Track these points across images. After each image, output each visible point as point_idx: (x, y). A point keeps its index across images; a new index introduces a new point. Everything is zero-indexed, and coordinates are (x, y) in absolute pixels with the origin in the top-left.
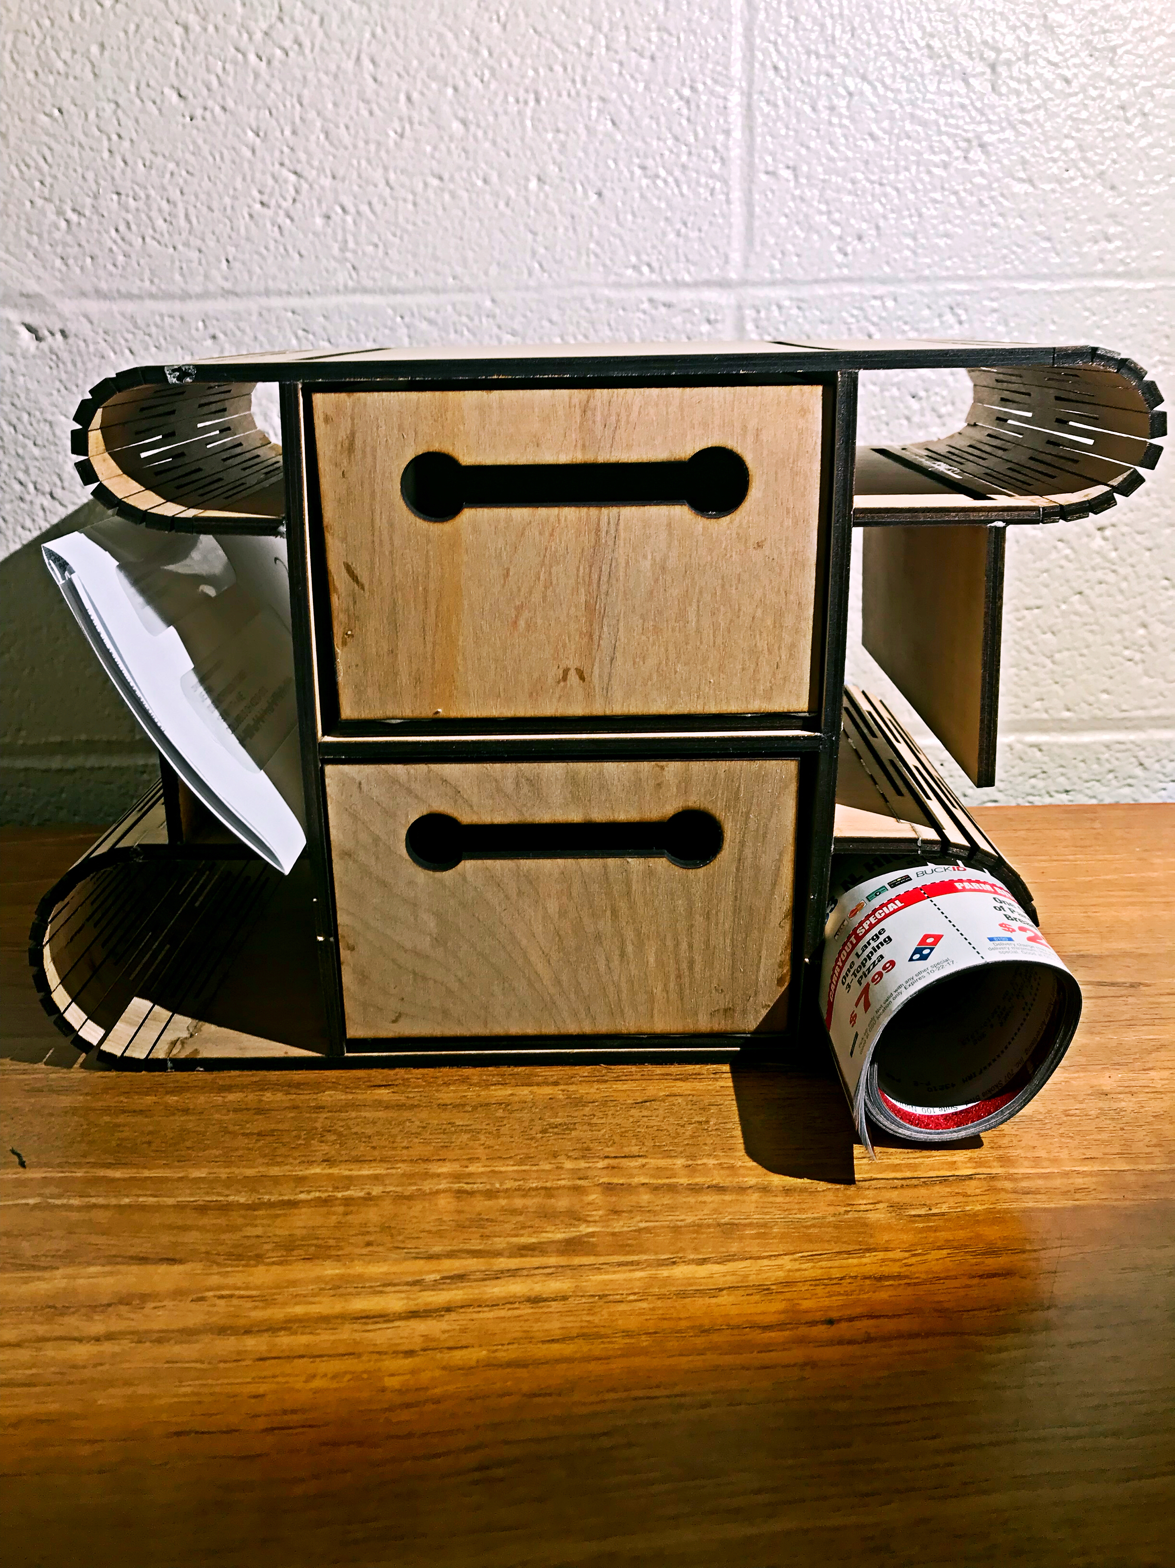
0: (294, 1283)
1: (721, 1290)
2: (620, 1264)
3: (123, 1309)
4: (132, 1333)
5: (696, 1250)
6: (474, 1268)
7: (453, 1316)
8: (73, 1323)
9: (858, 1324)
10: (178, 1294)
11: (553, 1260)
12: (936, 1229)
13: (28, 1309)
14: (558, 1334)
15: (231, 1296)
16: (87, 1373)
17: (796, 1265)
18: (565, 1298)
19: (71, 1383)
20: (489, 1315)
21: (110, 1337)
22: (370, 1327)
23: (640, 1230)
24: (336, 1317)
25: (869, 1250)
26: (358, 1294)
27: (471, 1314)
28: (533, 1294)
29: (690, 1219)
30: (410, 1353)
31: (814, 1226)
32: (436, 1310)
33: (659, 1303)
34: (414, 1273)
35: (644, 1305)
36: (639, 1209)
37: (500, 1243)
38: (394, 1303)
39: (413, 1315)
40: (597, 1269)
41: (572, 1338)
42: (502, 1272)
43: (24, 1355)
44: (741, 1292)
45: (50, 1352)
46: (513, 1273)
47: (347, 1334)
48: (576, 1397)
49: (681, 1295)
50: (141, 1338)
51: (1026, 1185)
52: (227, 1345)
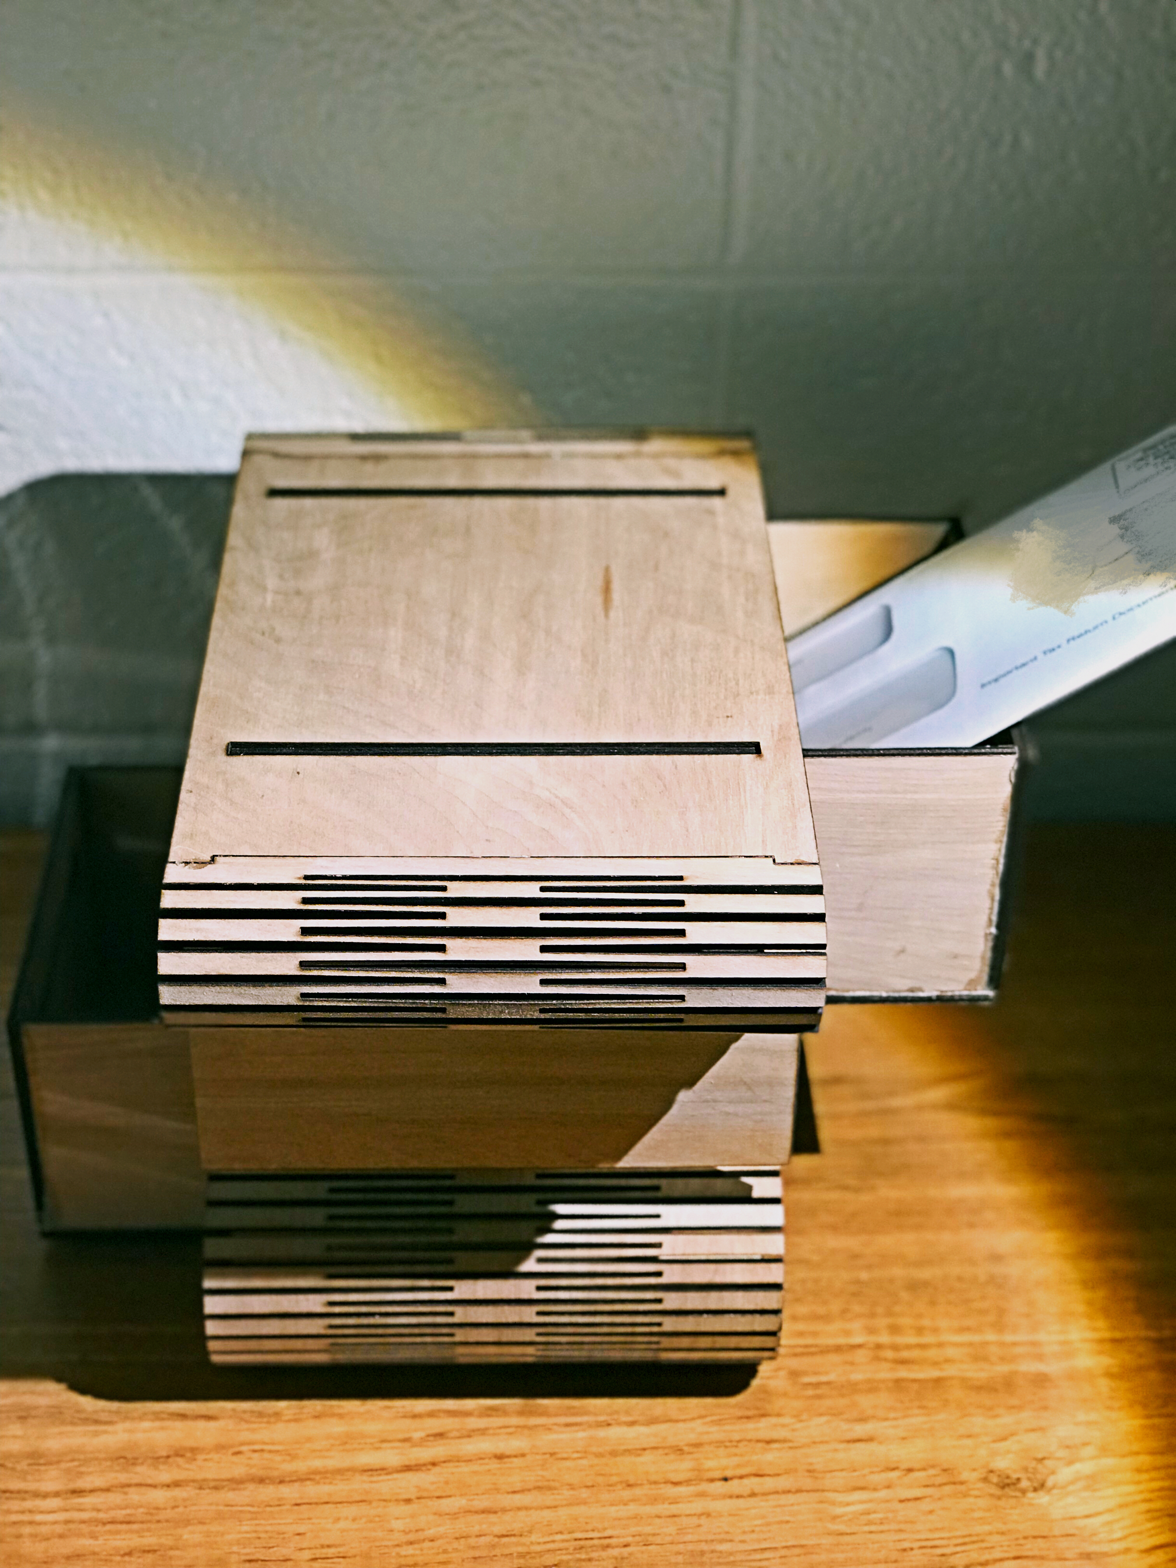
0: (309, 1439)
1: (644, 1449)
2: (567, 1425)
3: (180, 1460)
4: (194, 1481)
5: (627, 1412)
6: (451, 1427)
7: (436, 1470)
8: (143, 1472)
9: (746, 1481)
10: (220, 1448)
11: (514, 1421)
12: (819, 1397)
13: (105, 1459)
14: (518, 1486)
15: (262, 1451)
16: (169, 1514)
17: (706, 1429)
18: (523, 1455)
19: (158, 1521)
20: (465, 1468)
21: (177, 1484)
22: (375, 1479)
24: (348, 1470)
25: (763, 1415)
26: (362, 1449)
27: (450, 1468)
28: (498, 1452)
30: (408, 1501)
32: (424, 1465)
33: (596, 1461)
34: (404, 1432)
35: (584, 1462)
38: (391, 1457)
39: (408, 1468)
40: (548, 1429)
41: (529, 1490)
42: (473, 1431)
43: (115, 1498)
44: (660, 1451)
45: (134, 1496)
46: (483, 1432)
47: (359, 1484)
48: (534, 1538)
49: (614, 1454)
50: (201, 1485)
51: (905, 1354)
52: (268, 1492)
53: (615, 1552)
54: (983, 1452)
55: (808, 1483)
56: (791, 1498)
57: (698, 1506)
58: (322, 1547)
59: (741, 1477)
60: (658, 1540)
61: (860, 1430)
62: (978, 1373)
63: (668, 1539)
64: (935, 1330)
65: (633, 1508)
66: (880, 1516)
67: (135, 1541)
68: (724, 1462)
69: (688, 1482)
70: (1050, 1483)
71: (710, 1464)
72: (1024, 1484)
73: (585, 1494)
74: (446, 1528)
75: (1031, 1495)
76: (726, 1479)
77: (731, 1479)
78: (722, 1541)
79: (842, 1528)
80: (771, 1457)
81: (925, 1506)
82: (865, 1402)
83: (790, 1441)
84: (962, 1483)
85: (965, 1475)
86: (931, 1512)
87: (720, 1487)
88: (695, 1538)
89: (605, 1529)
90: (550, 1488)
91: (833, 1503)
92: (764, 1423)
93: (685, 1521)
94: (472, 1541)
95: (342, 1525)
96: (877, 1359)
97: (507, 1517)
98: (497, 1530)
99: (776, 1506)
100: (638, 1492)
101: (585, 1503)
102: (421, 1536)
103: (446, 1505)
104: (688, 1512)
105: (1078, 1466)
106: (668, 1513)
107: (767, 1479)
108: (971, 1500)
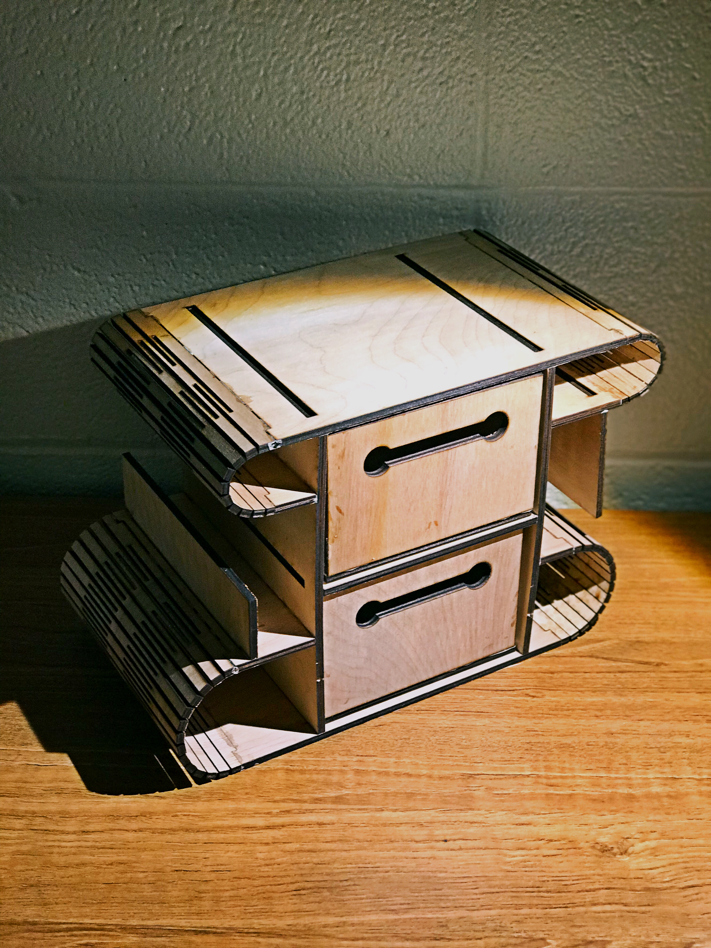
0: (215, 810)
1: (401, 824)
2: (359, 809)
3: (143, 818)
4: (150, 829)
5: (393, 804)
6: (294, 808)
7: (285, 829)
8: (123, 823)
9: (457, 842)
10: (165, 813)
11: (329, 806)
12: (503, 801)
13: (102, 816)
14: (329, 839)
15: (189, 815)
16: (134, 845)
17: (437, 814)
18: (333, 824)
19: (129, 848)
20: (300, 829)
21: (140, 830)
22: (250, 832)
23: (369, 794)
24: (235, 827)
25: (471, 809)
26: (243, 817)
27: (292, 828)
28: (320, 821)
29: (393, 790)
30: (267, 844)
31: (449, 796)
32: (278, 826)
33: (374, 828)
34: (268, 809)
35: (367, 828)
36: (371, 783)
37: (306, 797)
38: (260, 822)
39: (268, 827)
40: (348, 811)
41: (335, 841)
42: (306, 810)
43: (106, 836)
44: (410, 825)
45: (117, 835)
46: (311, 811)
47: (240, 834)
48: (336, 865)
49: (384, 825)
50: (154, 831)
51: (553, 781)
52: (191, 836)
53: (381, 875)
54: (593, 833)
55: (492, 844)
56: (482, 852)
57: (429, 853)
58: (218, 865)
59: (455, 840)
60: (405, 870)
61: (524, 819)
62: (595, 792)
63: (412, 869)
64: (572, 770)
65: (392, 853)
66: (532, 863)
67: (115, 858)
68: (446, 832)
69: (424, 841)
70: (630, 850)
71: (437, 832)
72: (615, 850)
73: (366, 844)
74: (287, 858)
75: (618, 856)
76: (446, 841)
77: (449, 841)
78: (441, 872)
79: (509, 868)
80: (472, 830)
81: (559, 859)
82: (529, 805)
83: (484, 823)
84: (580, 848)
85: (582, 845)
86: (562, 862)
87: (442, 844)
88: (426, 869)
89: (376, 863)
90: (347, 841)
91: (505, 855)
92: (470, 813)
93: (421, 861)
94: (301, 866)
95: (230, 854)
96: (537, 783)
97: (322, 854)
98: (315, 860)
99: (472, 856)
100: (396, 844)
101: (365, 849)
102: (272, 862)
103: (288, 847)
104: (423, 856)
105: (647, 843)
106: (413, 856)
107: (468, 841)
108: (585, 857)
